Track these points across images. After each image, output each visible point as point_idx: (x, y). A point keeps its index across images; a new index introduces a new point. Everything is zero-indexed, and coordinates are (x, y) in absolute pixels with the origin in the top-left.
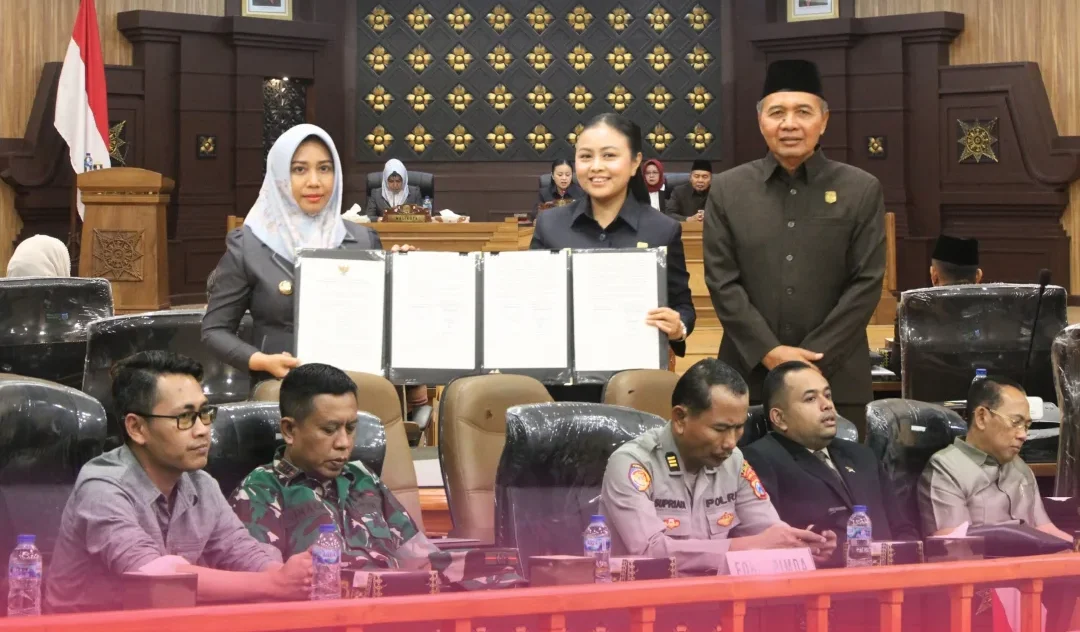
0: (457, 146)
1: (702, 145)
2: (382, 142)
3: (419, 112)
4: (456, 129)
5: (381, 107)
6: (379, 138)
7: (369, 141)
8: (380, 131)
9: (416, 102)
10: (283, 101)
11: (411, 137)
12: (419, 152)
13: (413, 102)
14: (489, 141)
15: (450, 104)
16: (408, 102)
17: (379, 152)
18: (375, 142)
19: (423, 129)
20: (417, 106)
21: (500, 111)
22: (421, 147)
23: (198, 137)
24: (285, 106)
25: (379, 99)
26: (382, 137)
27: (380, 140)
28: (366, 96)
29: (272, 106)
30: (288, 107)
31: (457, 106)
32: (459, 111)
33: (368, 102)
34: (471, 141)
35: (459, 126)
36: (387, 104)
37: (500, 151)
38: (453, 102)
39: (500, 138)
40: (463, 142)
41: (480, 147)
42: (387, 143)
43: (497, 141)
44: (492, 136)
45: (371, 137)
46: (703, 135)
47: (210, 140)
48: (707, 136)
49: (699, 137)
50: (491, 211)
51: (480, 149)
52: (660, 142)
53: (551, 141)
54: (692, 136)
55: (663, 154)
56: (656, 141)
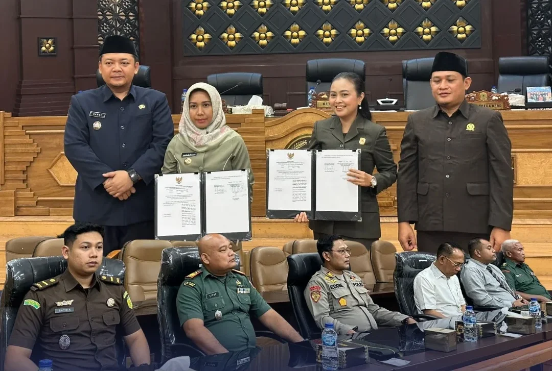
0: (261, 42)
1: (464, 35)
2: (203, 40)
3: (231, 15)
4: (260, 28)
5: (201, 12)
6: (200, 37)
7: (192, 39)
8: (200, 31)
9: (228, 7)
10: (118, 9)
11: (225, 35)
12: (231, 47)
13: (225, 8)
14: (287, 37)
15: (255, 9)
16: (222, 7)
17: (200, 48)
18: (197, 40)
19: (234, 29)
20: (229, 11)
21: (294, 12)
22: (233, 43)
23: (39, 39)
24: (119, 12)
25: (200, 6)
26: (203, 36)
27: (201, 38)
28: (189, 4)
29: (108, 13)
30: (123, 14)
31: (260, 10)
32: (262, 14)
33: (191, 9)
34: (272, 37)
35: (262, 26)
36: (205, 9)
37: (295, 45)
38: (257, 7)
39: (295, 35)
40: (266, 38)
41: (279, 41)
42: (206, 41)
43: (292, 37)
44: (288, 33)
45: (194, 36)
46: (464, 27)
47: (50, 42)
48: (468, 28)
49: (461, 29)
50: (288, 93)
51: (279, 42)
52: (427, 34)
53: (336, 35)
54: (455, 28)
55: (430, 44)
56: (424, 33)
